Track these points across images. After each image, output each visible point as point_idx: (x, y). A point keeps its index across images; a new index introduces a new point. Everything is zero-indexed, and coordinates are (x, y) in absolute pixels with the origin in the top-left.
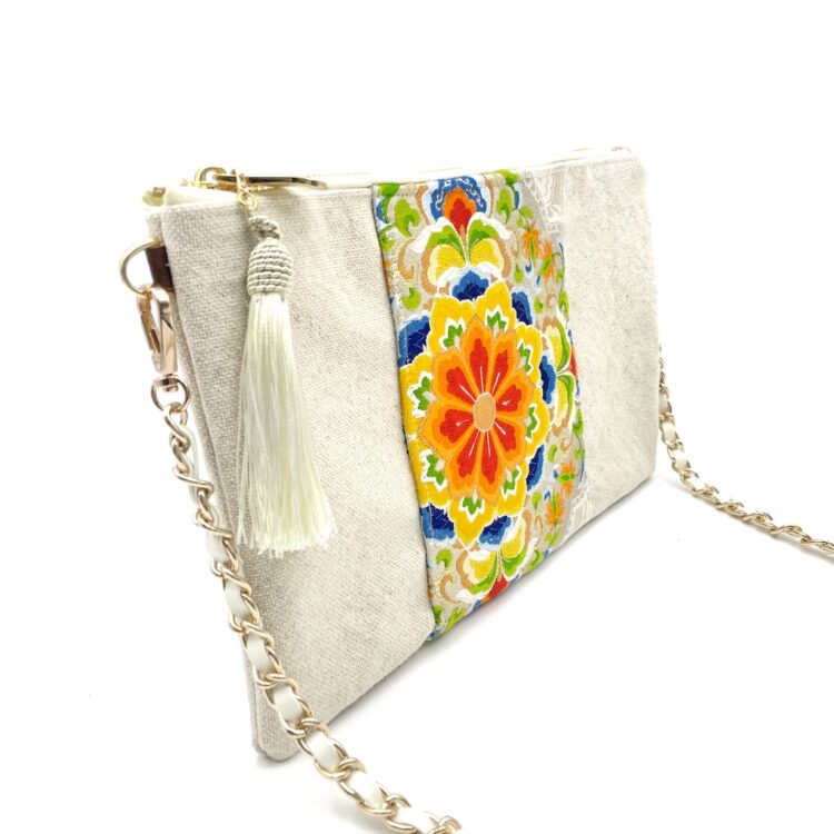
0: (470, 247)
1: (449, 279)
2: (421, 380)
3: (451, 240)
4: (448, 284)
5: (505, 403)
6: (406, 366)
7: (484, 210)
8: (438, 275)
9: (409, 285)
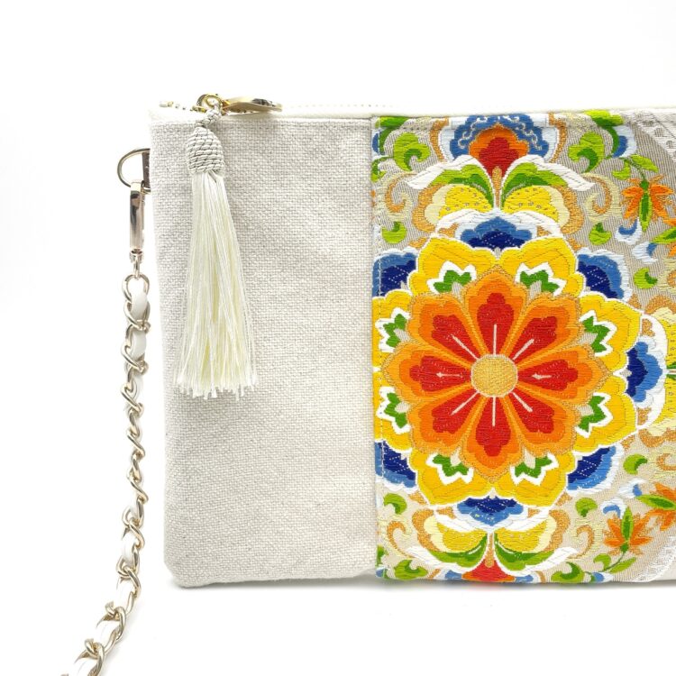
0: (505, 192)
1: (458, 221)
2: (394, 316)
3: (475, 180)
4: (455, 226)
5: (537, 377)
7: (542, 153)
8: (441, 215)
9: (394, 218)
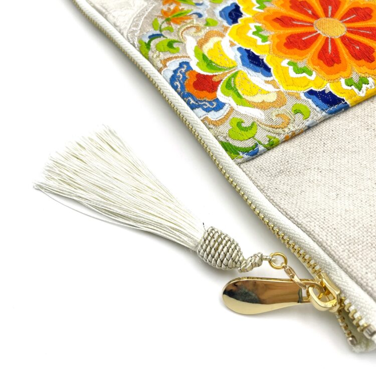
0: (224, 69)
1: (262, 82)
2: (349, 88)
3: (231, 86)
5: (310, 12)
6: (348, 103)
7: (187, 64)
